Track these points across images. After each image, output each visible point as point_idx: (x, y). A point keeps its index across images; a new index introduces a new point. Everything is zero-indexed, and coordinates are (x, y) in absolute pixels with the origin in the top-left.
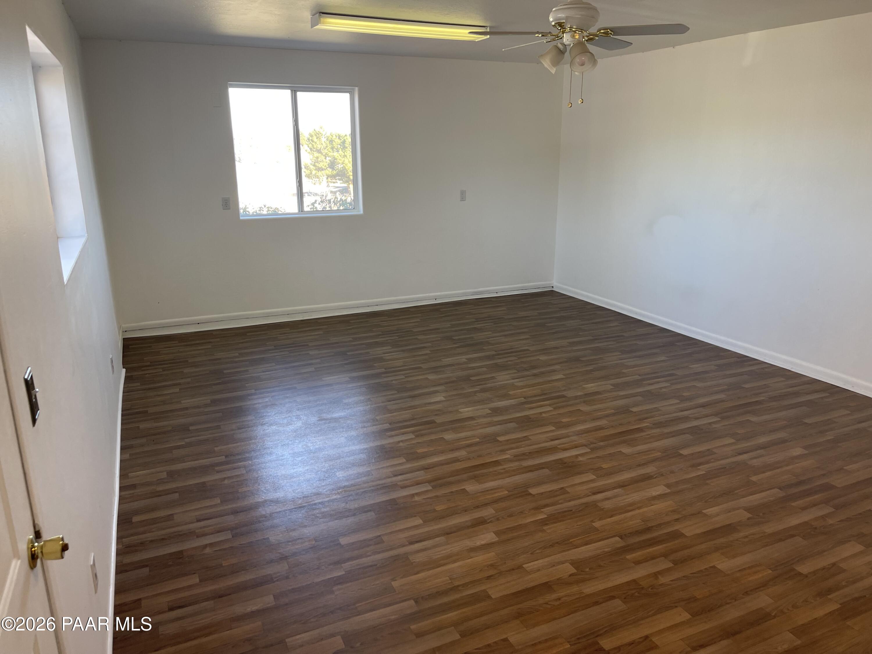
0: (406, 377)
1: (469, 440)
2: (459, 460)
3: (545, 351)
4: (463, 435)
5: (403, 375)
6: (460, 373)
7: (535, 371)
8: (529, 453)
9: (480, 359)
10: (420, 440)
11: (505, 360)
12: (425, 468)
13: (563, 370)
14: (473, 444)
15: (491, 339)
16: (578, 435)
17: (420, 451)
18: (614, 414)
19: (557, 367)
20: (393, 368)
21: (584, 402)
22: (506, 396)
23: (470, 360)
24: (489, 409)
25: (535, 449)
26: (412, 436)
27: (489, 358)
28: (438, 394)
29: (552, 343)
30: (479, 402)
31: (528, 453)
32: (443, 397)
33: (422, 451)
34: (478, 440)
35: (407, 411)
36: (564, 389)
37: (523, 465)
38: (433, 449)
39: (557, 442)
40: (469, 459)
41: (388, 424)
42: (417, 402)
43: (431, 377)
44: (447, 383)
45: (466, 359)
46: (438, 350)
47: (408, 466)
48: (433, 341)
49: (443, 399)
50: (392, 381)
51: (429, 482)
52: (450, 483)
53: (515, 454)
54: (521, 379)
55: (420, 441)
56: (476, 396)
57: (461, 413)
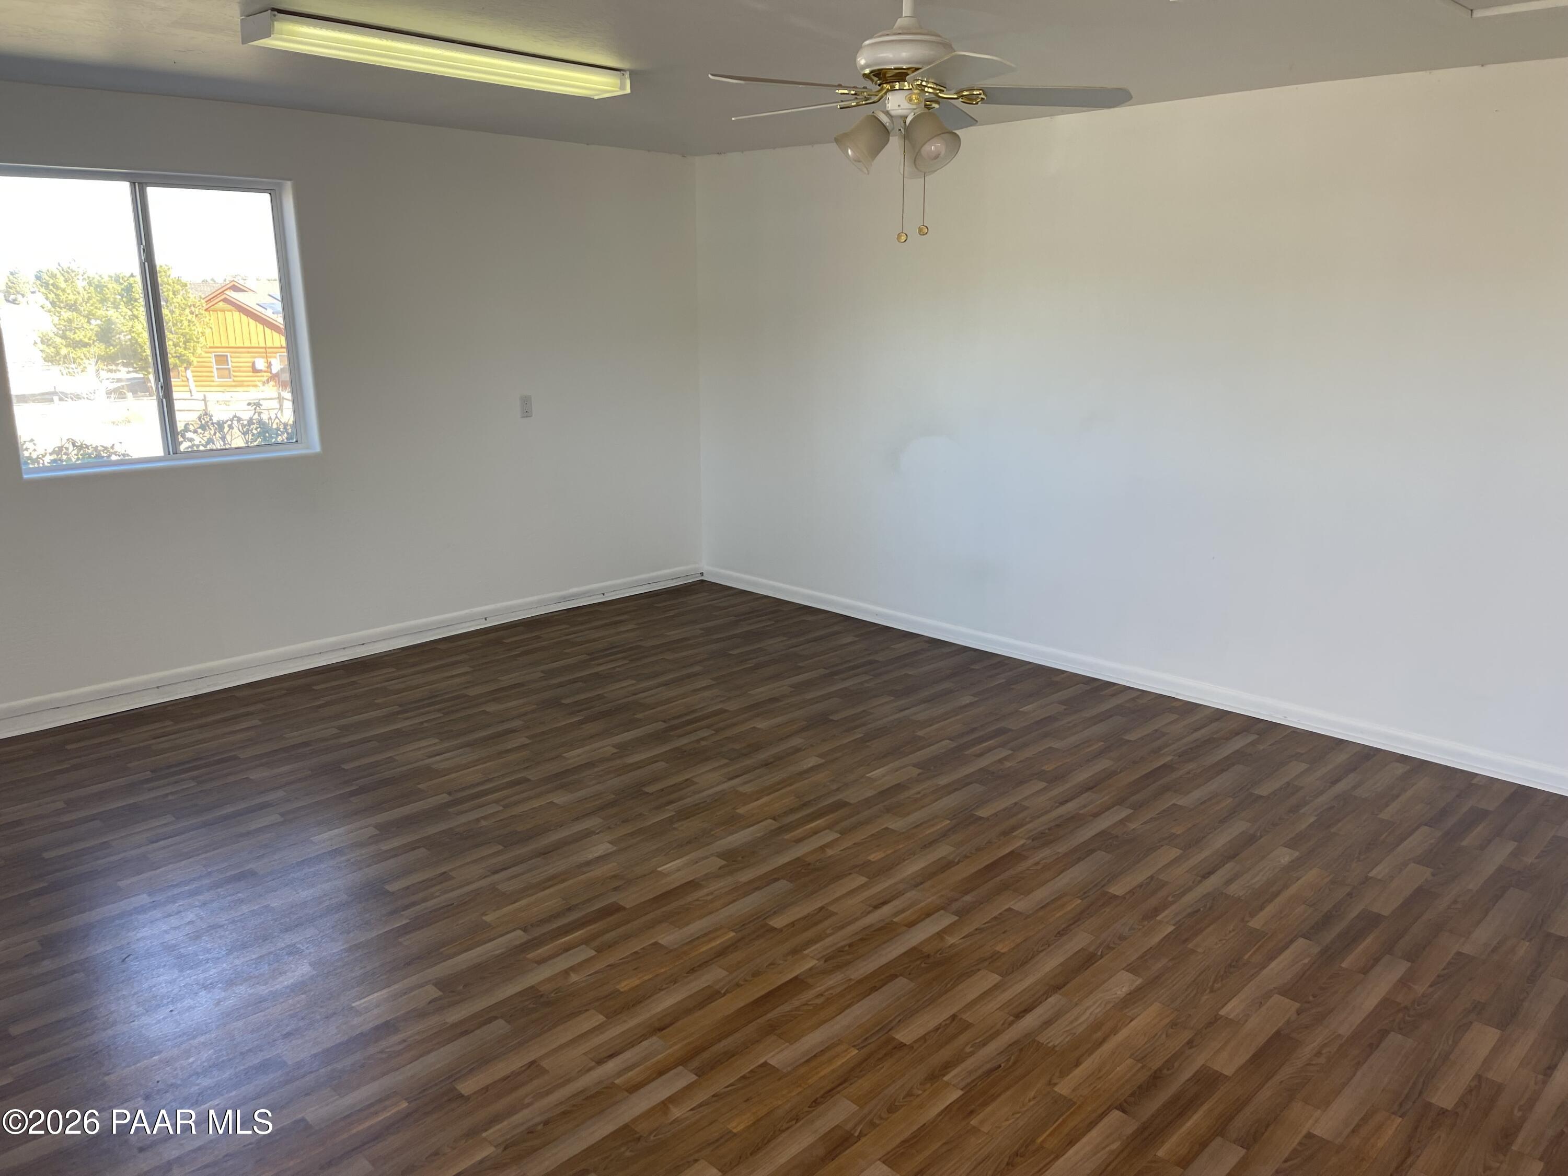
0: (505, 807)
1: (714, 939)
2: (718, 992)
3: (757, 709)
4: (696, 927)
5: (497, 802)
6: (615, 782)
7: (763, 756)
8: (850, 945)
9: (641, 743)
10: (613, 957)
11: (693, 737)
12: (659, 1027)
13: (812, 746)
14: (728, 947)
15: (641, 695)
16: (916, 886)
17: (624, 985)
18: (952, 830)
19: (796, 741)
20: (464, 789)
21: (888, 810)
22: (733, 822)
23: (623, 749)
24: (718, 856)
25: (857, 933)
26: (587, 952)
27: (659, 737)
28: (595, 837)
29: (762, 689)
30: (689, 842)
31: (847, 948)
32: (609, 842)
33: (628, 987)
34: (732, 934)
35: (547, 892)
36: (834, 787)
37: (852, 977)
38: (650, 976)
39: (886, 910)
40: (738, 985)
41: (519, 933)
42: (558, 865)
43: (560, 798)
44: (602, 808)
45: (614, 746)
46: (543, 733)
47: (615, 1031)
48: (525, 714)
49: (610, 848)
50: (478, 820)
51: (683, 1061)
52: (730, 1055)
53: (825, 953)
54: (746, 777)
55: (611, 960)
56: (675, 829)
57: (664, 875)
